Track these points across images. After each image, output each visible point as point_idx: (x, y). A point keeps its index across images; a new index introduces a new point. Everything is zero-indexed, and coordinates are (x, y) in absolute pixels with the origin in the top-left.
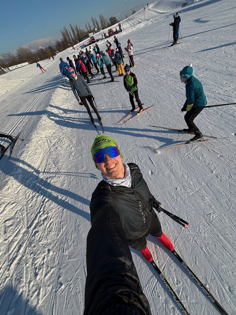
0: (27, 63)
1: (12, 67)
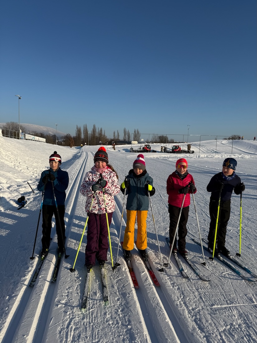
0: (44, 140)
1: (29, 136)
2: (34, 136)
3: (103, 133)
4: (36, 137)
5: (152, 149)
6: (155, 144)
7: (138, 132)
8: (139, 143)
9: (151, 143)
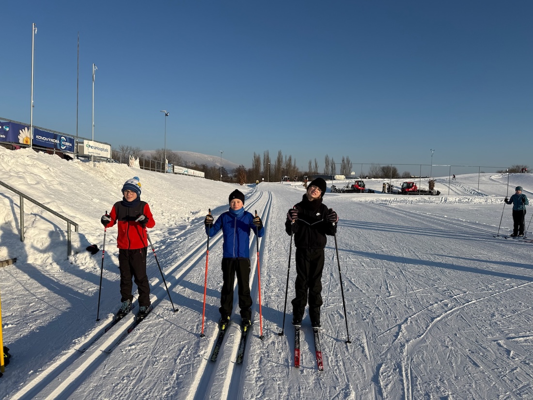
2: (186, 169)
3: (293, 164)
4: (191, 170)
5: (367, 187)
6: (373, 179)
7: (348, 161)
8: (347, 178)
9: (367, 178)
